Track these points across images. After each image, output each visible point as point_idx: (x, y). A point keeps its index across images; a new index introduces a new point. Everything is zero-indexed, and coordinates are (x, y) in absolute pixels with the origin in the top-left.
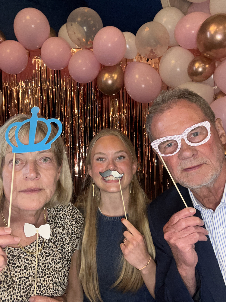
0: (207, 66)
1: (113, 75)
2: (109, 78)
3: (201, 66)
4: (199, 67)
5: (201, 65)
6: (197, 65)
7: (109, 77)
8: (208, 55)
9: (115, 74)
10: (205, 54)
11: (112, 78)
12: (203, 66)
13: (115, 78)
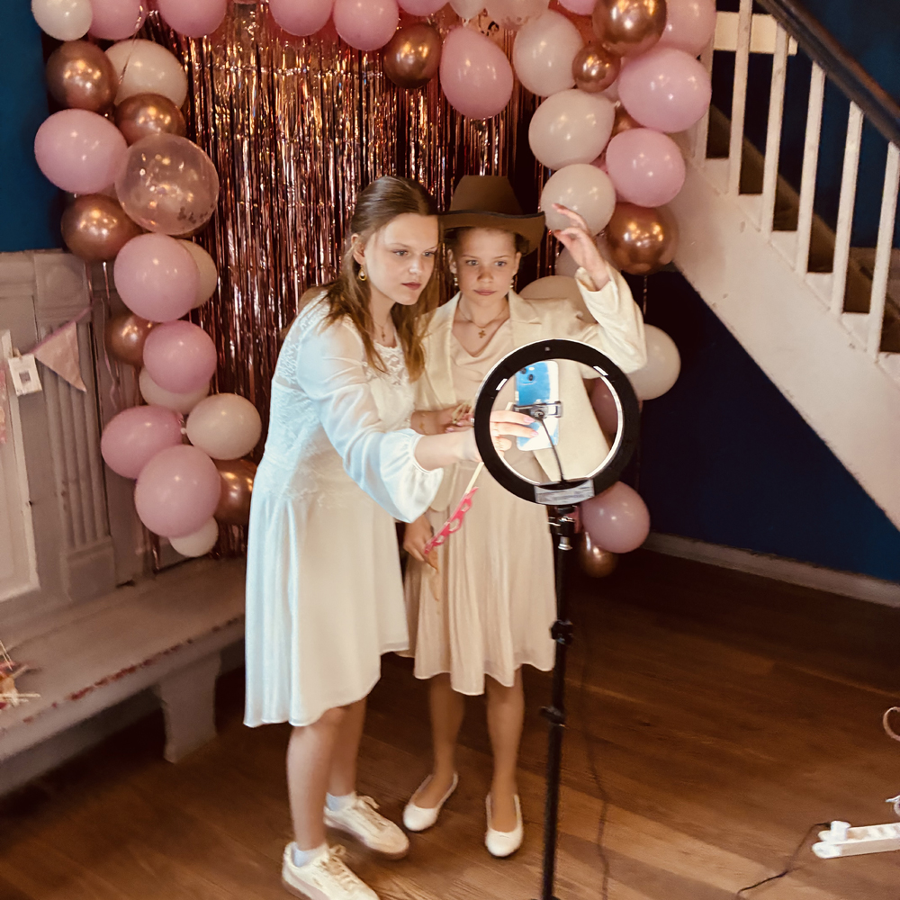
0: (607, 65)
1: (420, 49)
2: (411, 53)
4: (593, 66)
5: (598, 62)
7: (413, 51)
9: (423, 46)
11: (418, 54)
13: (424, 55)
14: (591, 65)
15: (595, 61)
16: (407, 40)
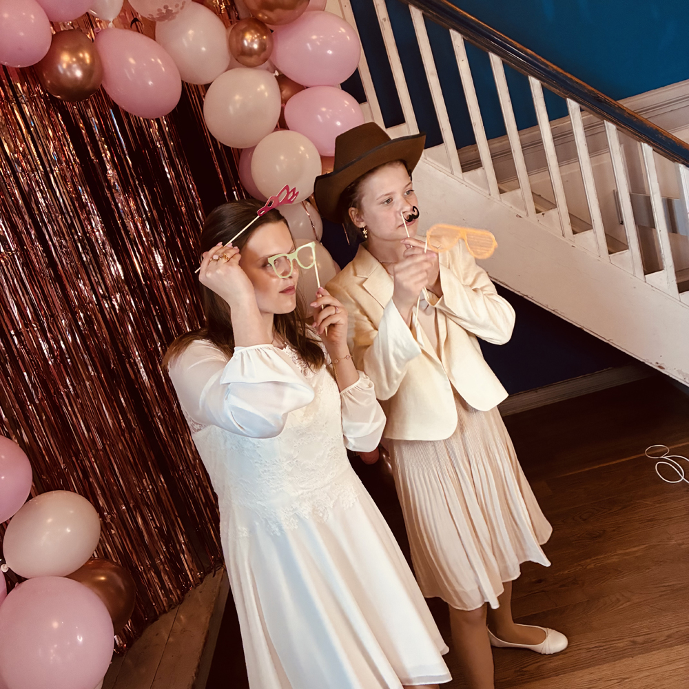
0: (264, 37)
2: (74, 63)
3: (255, 38)
4: (252, 41)
5: (256, 36)
6: (248, 37)
8: (266, 17)
9: (83, 52)
10: (260, 15)
11: (81, 61)
12: (258, 37)
14: (251, 40)
15: (253, 36)
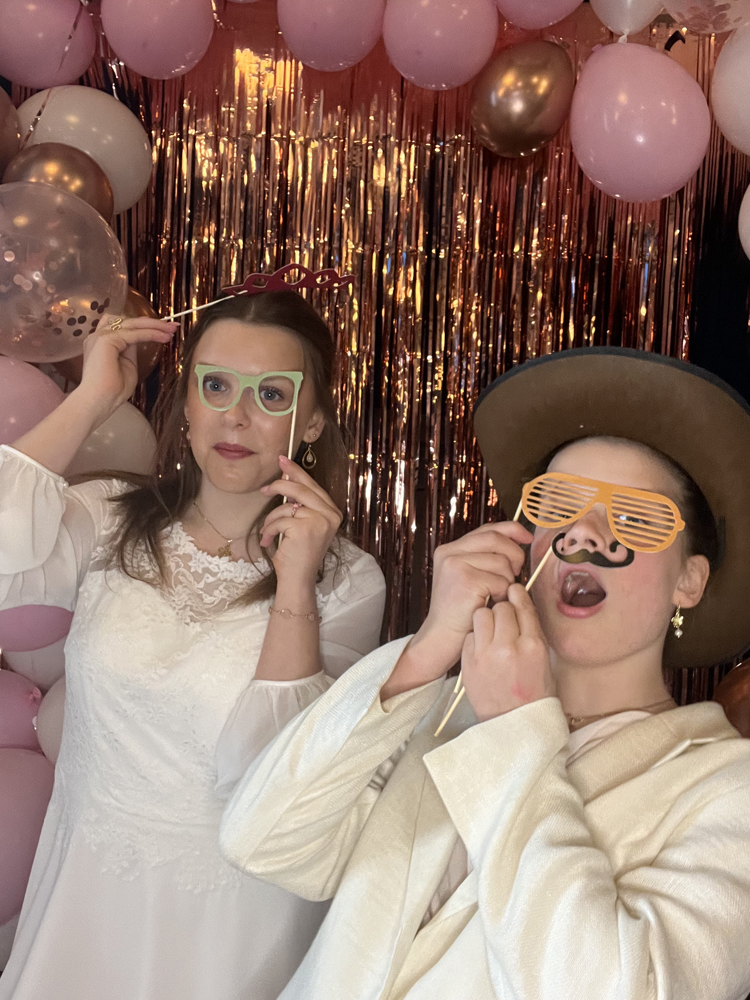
1: (535, 80)
7: (520, 84)
11: (530, 89)
13: (541, 91)
16: (509, 65)
